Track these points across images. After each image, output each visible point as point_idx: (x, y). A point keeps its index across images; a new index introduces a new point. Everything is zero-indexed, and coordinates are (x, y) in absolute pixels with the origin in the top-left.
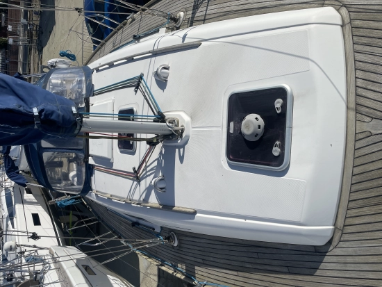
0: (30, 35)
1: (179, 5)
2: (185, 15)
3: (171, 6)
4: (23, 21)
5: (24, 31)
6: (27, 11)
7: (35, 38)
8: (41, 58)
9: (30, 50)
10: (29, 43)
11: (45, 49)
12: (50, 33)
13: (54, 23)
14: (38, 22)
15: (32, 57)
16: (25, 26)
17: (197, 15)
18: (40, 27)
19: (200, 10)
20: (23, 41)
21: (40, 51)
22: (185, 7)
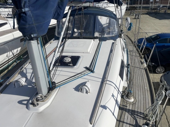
0: (154, 9)
1: (140, 98)
2: (130, 103)
3: (142, 91)
4: (162, 6)
5: (156, 6)
6: (167, 7)
7: (153, 11)
8: (143, 14)
9: (148, 9)
10: (151, 9)
11: (148, 16)
12: (156, 18)
13: (160, 19)
14: (161, 12)
15: (144, 10)
16: (159, 7)
17: (127, 114)
18: (159, 13)
19: (130, 116)
20: (151, 6)
21: (147, 14)
22: (137, 103)
